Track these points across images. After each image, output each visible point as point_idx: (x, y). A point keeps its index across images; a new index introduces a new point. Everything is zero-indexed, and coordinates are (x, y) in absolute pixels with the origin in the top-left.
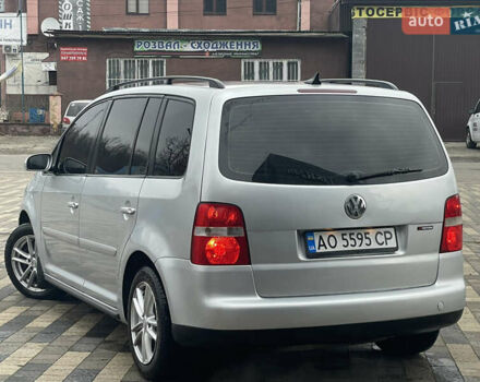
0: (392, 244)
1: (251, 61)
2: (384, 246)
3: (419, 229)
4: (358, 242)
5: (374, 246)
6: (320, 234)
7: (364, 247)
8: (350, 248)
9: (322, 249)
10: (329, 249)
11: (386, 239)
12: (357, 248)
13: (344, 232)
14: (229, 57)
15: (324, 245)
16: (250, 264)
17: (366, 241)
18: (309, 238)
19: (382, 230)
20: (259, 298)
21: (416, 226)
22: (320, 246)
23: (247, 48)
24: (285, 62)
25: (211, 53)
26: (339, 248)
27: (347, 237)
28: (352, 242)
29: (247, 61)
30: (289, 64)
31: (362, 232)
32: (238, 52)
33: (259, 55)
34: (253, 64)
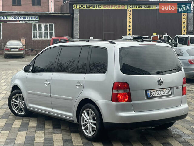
0: (170, 93)
1: (35, 24)
2: (168, 94)
3: (177, 88)
4: (161, 93)
5: (166, 94)
6: (151, 91)
7: (163, 95)
8: (159, 95)
9: (152, 96)
10: (154, 96)
11: (168, 92)
12: (161, 95)
14: (27, 23)
15: (152, 94)
16: (131, 101)
17: (163, 93)
18: (148, 92)
19: (167, 89)
20: (134, 112)
21: (176, 87)
22: (151, 94)
23: (34, 19)
24: (48, 25)
25: (20, 21)
26: (156, 95)
27: (158, 91)
28: (159, 93)
29: (34, 24)
30: (50, 25)
31: (162, 89)
32: (30, 21)
33: (38, 22)
34: (36, 25)
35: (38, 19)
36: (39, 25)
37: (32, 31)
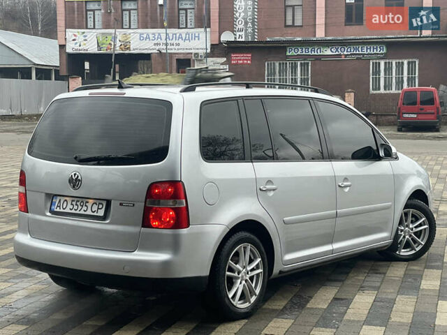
0: (101, 213)
1: (378, 61)
3: (121, 204)
4: (80, 207)
5: (89, 212)
6: (60, 198)
7: (82, 212)
8: (73, 211)
9: (58, 210)
10: (62, 210)
11: (98, 208)
12: (77, 212)
13: (74, 199)
14: (360, 59)
15: (60, 207)
17: (85, 208)
18: (54, 200)
19: (98, 202)
21: (119, 203)
22: (58, 206)
23: (375, 52)
24: (406, 62)
25: (346, 56)
26: (67, 210)
27: (74, 203)
28: (75, 207)
29: (374, 61)
30: (409, 63)
32: (367, 54)
33: (384, 57)
34: (379, 63)
35: (385, 51)
36: (385, 63)
37: (371, 76)
